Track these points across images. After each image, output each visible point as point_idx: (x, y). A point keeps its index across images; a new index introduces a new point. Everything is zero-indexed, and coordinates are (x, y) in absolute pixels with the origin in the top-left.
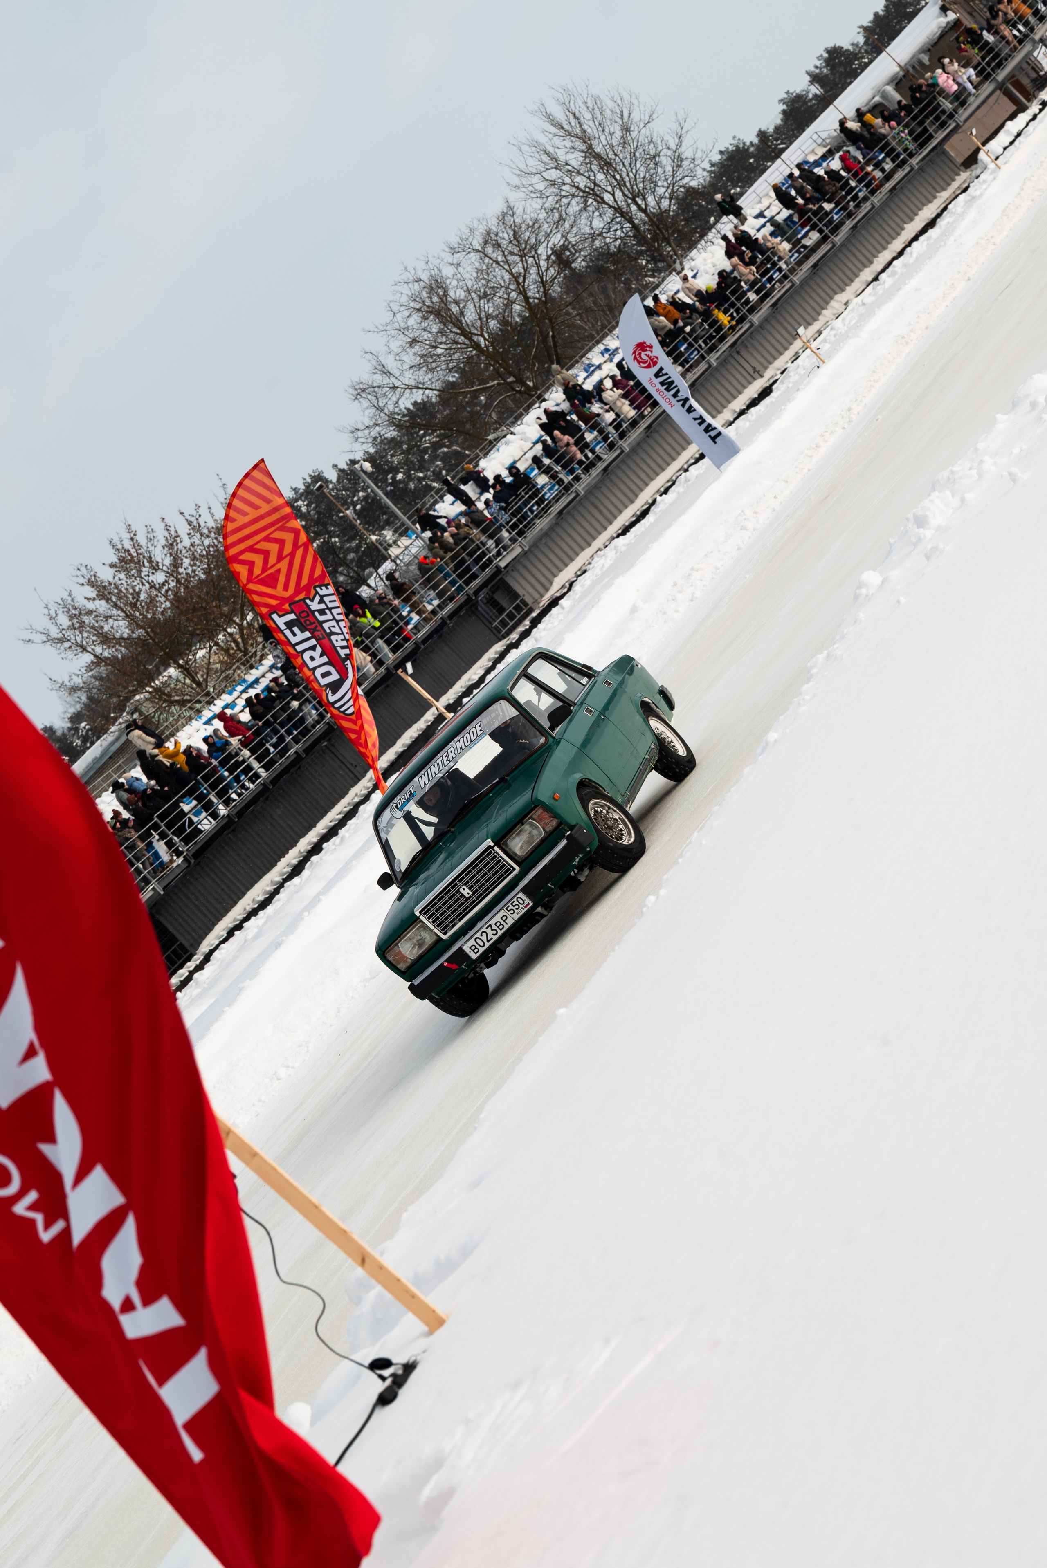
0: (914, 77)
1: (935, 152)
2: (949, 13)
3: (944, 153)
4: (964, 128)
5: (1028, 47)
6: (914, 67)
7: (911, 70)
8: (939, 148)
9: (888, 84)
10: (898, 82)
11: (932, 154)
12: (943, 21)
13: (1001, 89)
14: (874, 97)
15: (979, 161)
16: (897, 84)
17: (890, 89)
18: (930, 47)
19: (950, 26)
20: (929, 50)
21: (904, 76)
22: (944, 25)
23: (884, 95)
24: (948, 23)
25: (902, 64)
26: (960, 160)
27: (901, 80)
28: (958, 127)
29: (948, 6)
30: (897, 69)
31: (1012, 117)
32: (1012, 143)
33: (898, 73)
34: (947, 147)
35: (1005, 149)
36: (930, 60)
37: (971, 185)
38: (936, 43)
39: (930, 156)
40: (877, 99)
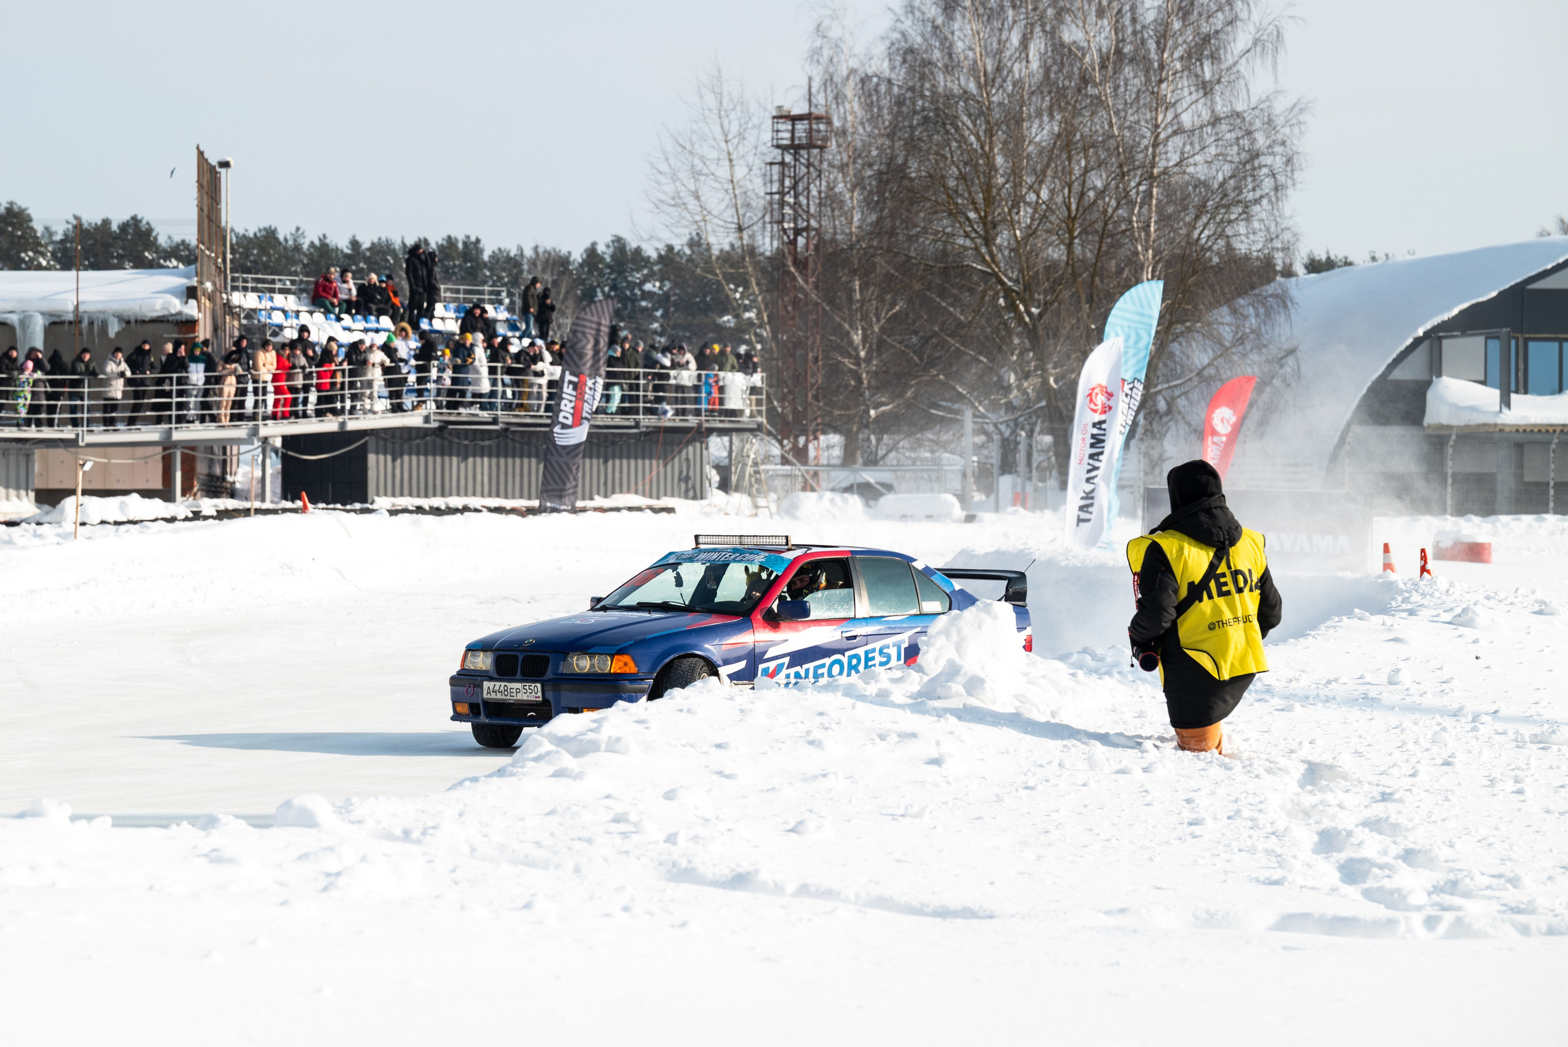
0: (81, 334)
1: (20, 445)
2: (193, 303)
3: (28, 456)
4: (79, 450)
5: (241, 431)
6: (91, 323)
7: (85, 323)
8: (28, 446)
9: (43, 314)
10: (55, 325)
11: (14, 444)
12: (175, 305)
13: (165, 449)
14: (11, 312)
15: (59, 507)
16: (54, 323)
17: (39, 324)
18: (133, 319)
19: (178, 318)
20: (128, 322)
21: (70, 323)
22: (173, 311)
23: (25, 322)
24: (180, 313)
25: (82, 308)
26: (40, 484)
27: (63, 323)
28: (72, 443)
29: (199, 293)
30: (71, 308)
31: (147, 494)
32: (117, 523)
33: (68, 312)
34: (38, 453)
35: (103, 522)
36: (118, 334)
37: (23, 525)
38: (144, 322)
39: (8, 445)
40: (14, 319)
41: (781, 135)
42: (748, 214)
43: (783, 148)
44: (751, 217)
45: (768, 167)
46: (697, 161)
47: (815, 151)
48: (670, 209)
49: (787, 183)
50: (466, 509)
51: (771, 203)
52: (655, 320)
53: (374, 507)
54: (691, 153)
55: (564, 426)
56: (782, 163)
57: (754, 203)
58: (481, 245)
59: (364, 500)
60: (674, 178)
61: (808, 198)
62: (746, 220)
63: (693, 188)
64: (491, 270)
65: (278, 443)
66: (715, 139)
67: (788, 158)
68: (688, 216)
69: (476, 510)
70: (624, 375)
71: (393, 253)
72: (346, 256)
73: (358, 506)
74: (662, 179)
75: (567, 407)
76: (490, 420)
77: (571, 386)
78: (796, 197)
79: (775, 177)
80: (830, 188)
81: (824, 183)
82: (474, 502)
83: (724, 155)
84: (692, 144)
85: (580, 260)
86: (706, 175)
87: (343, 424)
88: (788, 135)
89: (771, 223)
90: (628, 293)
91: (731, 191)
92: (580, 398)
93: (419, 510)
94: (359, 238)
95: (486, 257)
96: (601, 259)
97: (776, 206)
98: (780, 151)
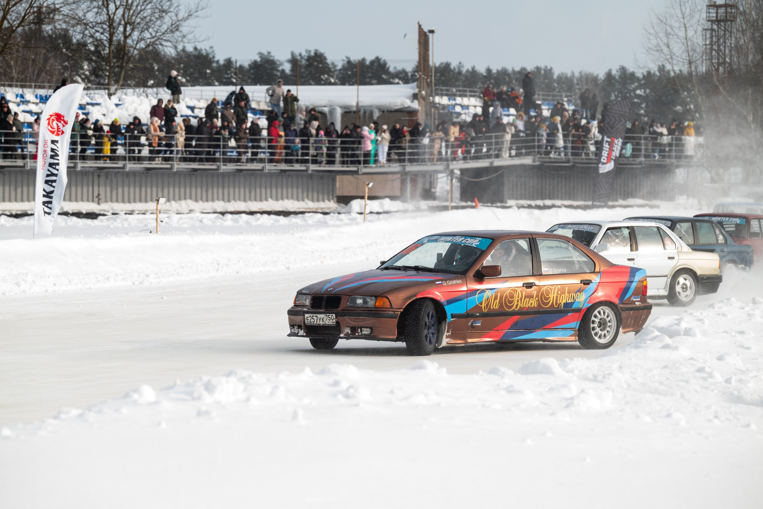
0: (360, 118)
1: (329, 174)
2: (416, 102)
3: (334, 180)
4: (359, 176)
5: (440, 167)
6: (365, 112)
7: (362, 112)
8: (333, 174)
9: (341, 107)
10: (347, 113)
11: (326, 173)
12: (408, 103)
13: (402, 176)
14: (325, 106)
15: (349, 205)
16: (346, 112)
17: (339, 112)
18: (386, 110)
19: (409, 109)
20: (383, 112)
21: (354, 112)
22: (406, 106)
23: (332, 111)
24: (409, 107)
25: (360, 104)
26: (339, 193)
27: (350, 112)
28: (356, 172)
29: (419, 97)
30: (354, 104)
31: (392, 198)
32: (378, 213)
33: (352, 107)
34: (338, 178)
35: (371, 213)
36: (378, 118)
37: (332, 214)
38: (391, 111)
39: (323, 173)
40: (326, 110)
41: (711, 15)
42: (694, 55)
43: (712, 22)
44: (696, 56)
45: (704, 31)
46: (668, 28)
47: (729, 23)
48: (654, 53)
49: (714, 39)
50: (553, 206)
51: (706, 49)
52: (642, 108)
53: (508, 205)
54: (666, 24)
55: (604, 164)
56: (712, 30)
57: (698, 50)
58: (553, 71)
59: (502, 201)
60: (656, 36)
61: (725, 47)
62: (694, 58)
63: (666, 42)
64: (557, 83)
65: (457, 172)
66: (677, 17)
67: (715, 27)
68: (664, 56)
69: (559, 207)
70: (633, 138)
71: (508, 75)
72: (485, 77)
73: (499, 204)
74: (651, 37)
75: (605, 154)
76: (566, 161)
77: (607, 144)
78: (719, 46)
79: (708, 36)
80: (737, 42)
81: (733, 39)
82: (558, 202)
83: (683, 25)
84: (666, 20)
85: (603, 78)
86: (673, 35)
87: (492, 163)
88: (715, 15)
89: (706, 60)
90: (628, 95)
91: (685, 43)
92: (611, 150)
93: (530, 207)
94: (491, 68)
95: (555, 77)
96: (614, 78)
97: (708, 51)
98: (710, 23)
